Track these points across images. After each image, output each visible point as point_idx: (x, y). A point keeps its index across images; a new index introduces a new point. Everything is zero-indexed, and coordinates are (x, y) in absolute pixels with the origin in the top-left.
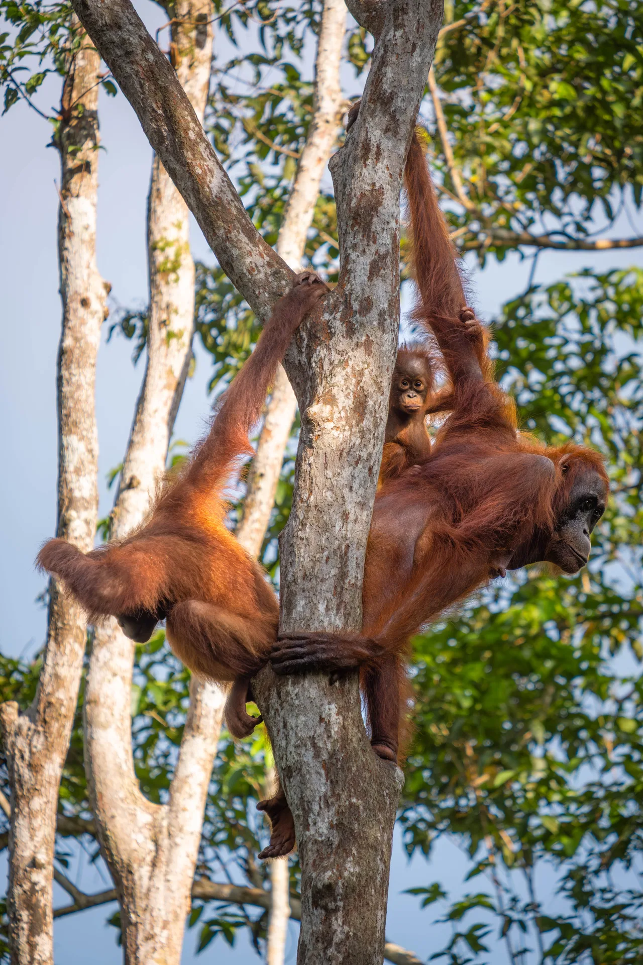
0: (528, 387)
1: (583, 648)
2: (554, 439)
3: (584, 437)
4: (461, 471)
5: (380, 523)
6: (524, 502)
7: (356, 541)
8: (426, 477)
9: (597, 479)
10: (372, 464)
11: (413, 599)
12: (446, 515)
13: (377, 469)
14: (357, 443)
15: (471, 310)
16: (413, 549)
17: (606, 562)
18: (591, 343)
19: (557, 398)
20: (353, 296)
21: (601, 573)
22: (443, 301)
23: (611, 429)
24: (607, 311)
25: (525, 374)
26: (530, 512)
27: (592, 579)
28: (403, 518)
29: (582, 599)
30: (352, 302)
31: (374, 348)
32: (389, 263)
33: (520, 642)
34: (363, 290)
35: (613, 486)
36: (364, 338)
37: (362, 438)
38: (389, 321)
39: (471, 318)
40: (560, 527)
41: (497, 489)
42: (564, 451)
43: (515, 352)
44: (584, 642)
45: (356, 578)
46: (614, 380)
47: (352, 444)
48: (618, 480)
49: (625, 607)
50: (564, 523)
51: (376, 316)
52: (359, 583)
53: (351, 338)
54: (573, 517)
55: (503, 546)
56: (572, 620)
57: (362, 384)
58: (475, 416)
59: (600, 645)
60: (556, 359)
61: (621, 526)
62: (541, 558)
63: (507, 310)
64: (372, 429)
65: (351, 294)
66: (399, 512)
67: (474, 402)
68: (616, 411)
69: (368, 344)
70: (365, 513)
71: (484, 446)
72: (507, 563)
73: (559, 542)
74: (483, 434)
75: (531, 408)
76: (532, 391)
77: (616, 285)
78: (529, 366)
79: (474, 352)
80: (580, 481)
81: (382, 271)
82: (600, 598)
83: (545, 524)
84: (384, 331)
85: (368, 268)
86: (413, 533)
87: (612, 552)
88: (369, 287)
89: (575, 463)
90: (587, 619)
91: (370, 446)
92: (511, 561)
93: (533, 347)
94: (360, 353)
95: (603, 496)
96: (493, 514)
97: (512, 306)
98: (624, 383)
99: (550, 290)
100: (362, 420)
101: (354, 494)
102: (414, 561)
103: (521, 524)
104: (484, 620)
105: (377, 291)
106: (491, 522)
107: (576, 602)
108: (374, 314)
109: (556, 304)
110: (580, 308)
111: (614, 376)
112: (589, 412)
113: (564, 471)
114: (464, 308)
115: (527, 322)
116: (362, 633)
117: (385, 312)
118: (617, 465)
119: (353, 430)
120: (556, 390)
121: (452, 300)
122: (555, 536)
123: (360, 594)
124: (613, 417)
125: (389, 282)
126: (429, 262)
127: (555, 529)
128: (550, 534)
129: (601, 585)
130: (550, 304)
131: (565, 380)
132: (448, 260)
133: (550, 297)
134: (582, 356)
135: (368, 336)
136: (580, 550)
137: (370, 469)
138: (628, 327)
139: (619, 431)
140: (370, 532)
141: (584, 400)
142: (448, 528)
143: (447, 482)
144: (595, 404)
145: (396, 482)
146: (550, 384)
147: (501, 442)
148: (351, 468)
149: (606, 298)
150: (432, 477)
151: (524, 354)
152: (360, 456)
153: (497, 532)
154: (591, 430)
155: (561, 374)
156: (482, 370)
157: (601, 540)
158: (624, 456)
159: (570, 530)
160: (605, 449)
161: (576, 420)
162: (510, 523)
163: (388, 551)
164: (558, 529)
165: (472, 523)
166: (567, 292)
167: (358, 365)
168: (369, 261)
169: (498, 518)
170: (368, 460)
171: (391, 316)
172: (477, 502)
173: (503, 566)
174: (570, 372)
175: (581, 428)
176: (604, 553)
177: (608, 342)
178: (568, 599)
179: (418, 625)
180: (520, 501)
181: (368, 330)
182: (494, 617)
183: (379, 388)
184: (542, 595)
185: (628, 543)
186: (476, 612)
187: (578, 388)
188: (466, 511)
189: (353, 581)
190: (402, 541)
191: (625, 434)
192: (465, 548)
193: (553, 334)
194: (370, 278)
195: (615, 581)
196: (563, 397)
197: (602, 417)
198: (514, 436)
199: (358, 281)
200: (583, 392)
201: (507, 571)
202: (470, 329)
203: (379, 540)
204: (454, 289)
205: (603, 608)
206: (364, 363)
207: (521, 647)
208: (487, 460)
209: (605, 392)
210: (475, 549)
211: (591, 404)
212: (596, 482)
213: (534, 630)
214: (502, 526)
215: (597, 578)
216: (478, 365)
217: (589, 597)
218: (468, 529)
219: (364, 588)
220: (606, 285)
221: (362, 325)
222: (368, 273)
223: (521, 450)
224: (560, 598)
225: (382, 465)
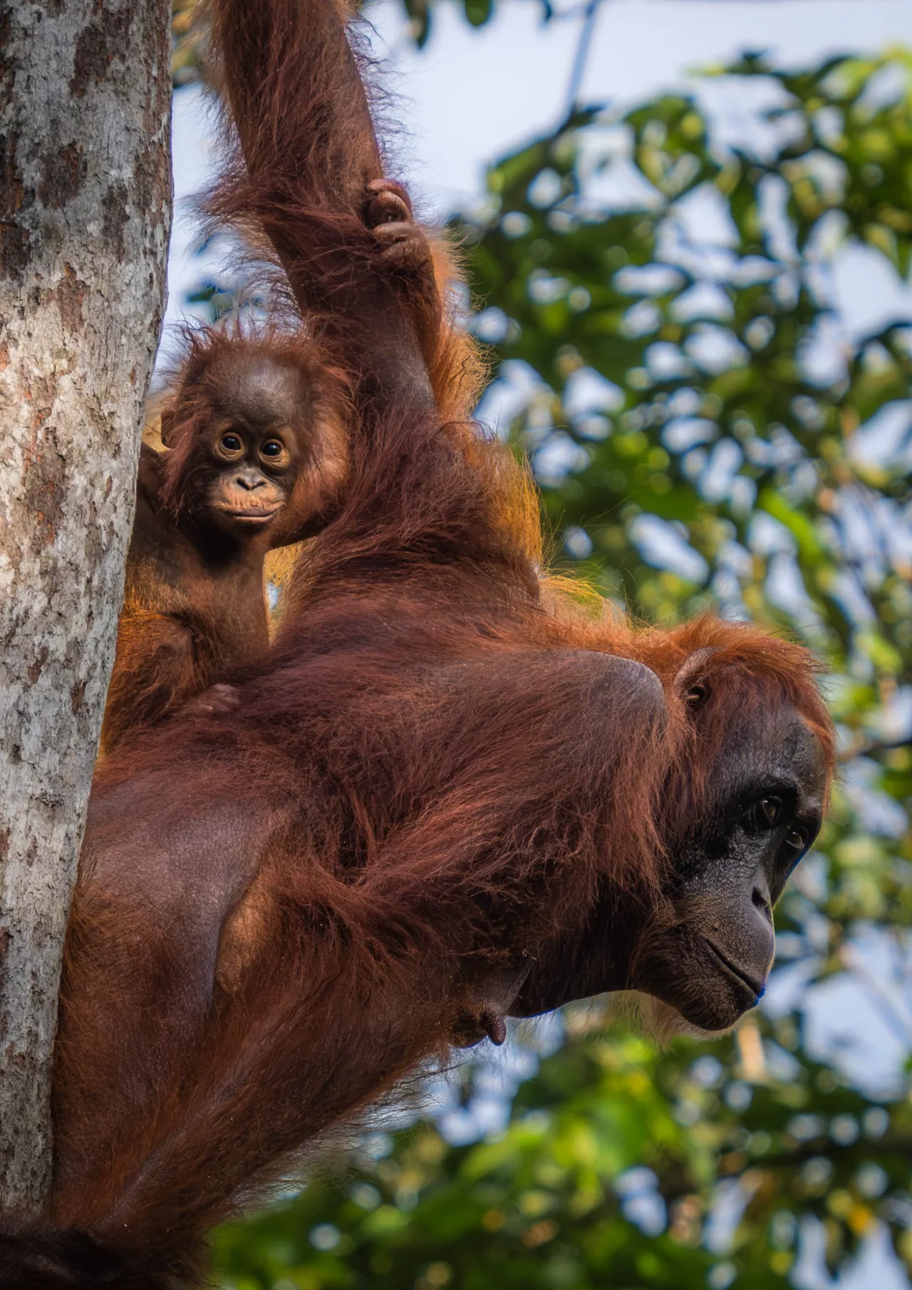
0: (566, 428)
1: (741, 1255)
2: (648, 592)
3: (742, 583)
4: (367, 706)
5: (108, 862)
6: (568, 804)
7: (31, 919)
8: (257, 722)
9: (797, 731)
10: (82, 674)
11: (214, 1105)
12: (320, 844)
13: (98, 691)
14: (37, 608)
15: (399, 189)
16: (212, 944)
17: (816, 981)
18: (766, 287)
19: (658, 459)
20: (24, 143)
21: (798, 1018)
22: (310, 159)
23: (829, 559)
24: (816, 187)
25: (556, 382)
26: (587, 835)
27: (768, 1034)
28: (182, 847)
29: (739, 1098)
30: (22, 162)
31: (89, 308)
32: (137, 39)
33: (541, 1234)
34: (55, 122)
35: (843, 740)
36: (57, 276)
37: (52, 591)
38: (136, 221)
39: (398, 213)
40: (678, 883)
41: (479, 765)
42: (691, 642)
43: (525, 313)
44: (744, 1237)
45: (33, 1036)
46: (841, 404)
47: (19, 610)
48: (853, 722)
49: (876, 1123)
50: (690, 870)
51: (96, 208)
52: (42, 1054)
53: (16, 275)
54: (719, 849)
55: (500, 943)
56: (702, 1167)
57: (51, 422)
58: (408, 528)
59: (795, 1247)
60: (655, 337)
61: (859, 868)
62: (616, 981)
63: (499, 180)
64: (84, 565)
65: (16, 136)
66: (172, 826)
67: (408, 480)
68: (844, 503)
69: (72, 293)
70: (60, 832)
71: (437, 624)
72: (511, 997)
73: (676, 931)
74: (434, 586)
75: (576, 490)
76: (579, 439)
77: (845, 105)
78: (569, 360)
79: (407, 325)
80: (740, 738)
81: (116, 65)
82: (794, 1097)
83: (633, 874)
84: (121, 254)
85: (70, 53)
86: (215, 894)
87: (832, 949)
88: (75, 113)
89: (729, 682)
90: (753, 1162)
91: (79, 618)
92: (523, 991)
93: (581, 298)
94: (46, 322)
95: (815, 784)
96: (471, 838)
97: (514, 169)
98: (869, 413)
99: (637, 120)
100: (51, 536)
101: (25, 771)
102: (217, 984)
103: (559, 873)
104: (425, 1167)
105: (99, 129)
106: (464, 866)
107: (717, 1112)
108: (89, 199)
109: (655, 160)
110: (729, 176)
111: (841, 391)
112: (758, 505)
113: (691, 704)
114: (375, 185)
115: (562, 221)
116: (51, 1210)
117: (123, 194)
118: (848, 673)
119: (25, 566)
120: (654, 434)
121: (338, 159)
122: (664, 912)
123: (46, 1089)
124: (836, 521)
125: (136, 98)
126: (266, 36)
127: (666, 890)
128: (648, 904)
129: (799, 1053)
130: (637, 160)
131: (684, 402)
132: (326, 30)
133: (638, 140)
134: (736, 327)
135: (71, 271)
136: (740, 956)
137: (78, 692)
138: (879, 234)
139: (855, 564)
140: (78, 890)
141: (745, 467)
142: (331, 886)
143: (325, 741)
144: (779, 480)
145: (163, 735)
146: (636, 417)
147: (495, 611)
148: (17, 688)
149: (813, 143)
150: (276, 721)
151: (553, 321)
152: (45, 651)
153: (483, 899)
154: (766, 562)
155: (668, 386)
156: (433, 379)
157: (799, 910)
158: (870, 647)
159: (712, 893)
160: (810, 621)
161: (719, 531)
162: (524, 871)
163: (134, 951)
164: (674, 891)
165: (404, 870)
166: (690, 125)
167: (39, 363)
168: (72, 32)
169: (485, 855)
170: (68, 663)
171: (143, 206)
172: (418, 806)
173: (495, 1007)
174: (700, 380)
175: (733, 557)
176: (808, 951)
177: (819, 285)
178: (693, 1099)
179: (229, 1190)
180: (556, 800)
181: (71, 251)
182: (457, 1156)
183: (107, 435)
184: (612, 1085)
185: (885, 922)
186: (403, 1139)
187: (724, 430)
188: (382, 834)
189: (22, 1047)
190: (179, 919)
191: (874, 576)
192: (382, 948)
193: (645, 257)
194: (77, 87)
195: (842, 1042)
196: (676, 458)
197: (799, 522)
198: (533, 592)
199: (40, 94)
200: (740, 444)
201: (508, 1020)
202: (390, 252)
203: (106, 916)
204: (348, 124)
205: (805, 1128)
206: (58, 354)
207: (543, 1253)
208: (449, 669)
209: (811, 444)
210: (413, 950)
211: (765, 479)
212: (793, 741)
213: (587, 1197)
214: (497, 878)
215: (787, 1033)
216: (421, 365)
217: (760, 1093)
218: (389, 887)
219: (59, 1070)
220: (813, 104)
221: (50, 233)
222: (70, 69)
223: (557, 639)
224: (668, 1098)
225: (116, 679)
